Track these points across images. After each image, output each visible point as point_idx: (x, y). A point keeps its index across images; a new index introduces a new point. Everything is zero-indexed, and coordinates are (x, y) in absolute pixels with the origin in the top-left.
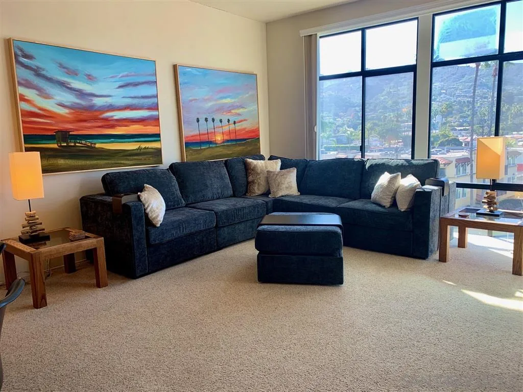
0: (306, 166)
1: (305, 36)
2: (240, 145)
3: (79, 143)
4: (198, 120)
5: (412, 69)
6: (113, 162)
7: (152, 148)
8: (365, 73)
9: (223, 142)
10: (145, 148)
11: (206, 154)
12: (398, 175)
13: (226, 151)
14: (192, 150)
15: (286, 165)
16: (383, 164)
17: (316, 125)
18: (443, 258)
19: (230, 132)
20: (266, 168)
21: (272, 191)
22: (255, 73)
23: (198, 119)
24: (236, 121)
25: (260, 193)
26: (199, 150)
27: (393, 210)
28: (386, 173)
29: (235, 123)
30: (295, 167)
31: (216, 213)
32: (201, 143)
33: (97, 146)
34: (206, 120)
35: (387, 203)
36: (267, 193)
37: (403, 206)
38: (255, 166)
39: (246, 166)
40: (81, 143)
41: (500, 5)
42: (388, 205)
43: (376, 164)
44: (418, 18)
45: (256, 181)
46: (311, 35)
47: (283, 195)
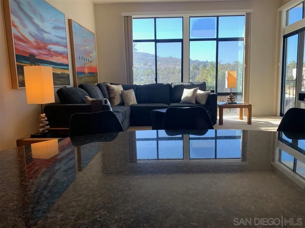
0: (137, 88)
1: (124, 16)
4: (80, 58)
5: (180, 41)
7: (66, 74)
8: (156, 41)
9: (88, 74)
10: (64, 73)
12: (197, 88)
13: (89, 80)
14: (79, 77)
17: (133, 66)
18: (221, 123)
20: (119, 89)
21: (125, 102)
22: (94, 33)
26: (81, 77)
27: (198, 105)
28: (185, 89)
32: (81, 73)
35: (194, 102)
36: (122, 104)
37: (203, 102)
38: (114, 88)
41: (216, 17)
42: (195, 103)
43: (178, 85)
44: (183, 17)
45: (115, 97)
46: (128, 16)
47: (132, 104)
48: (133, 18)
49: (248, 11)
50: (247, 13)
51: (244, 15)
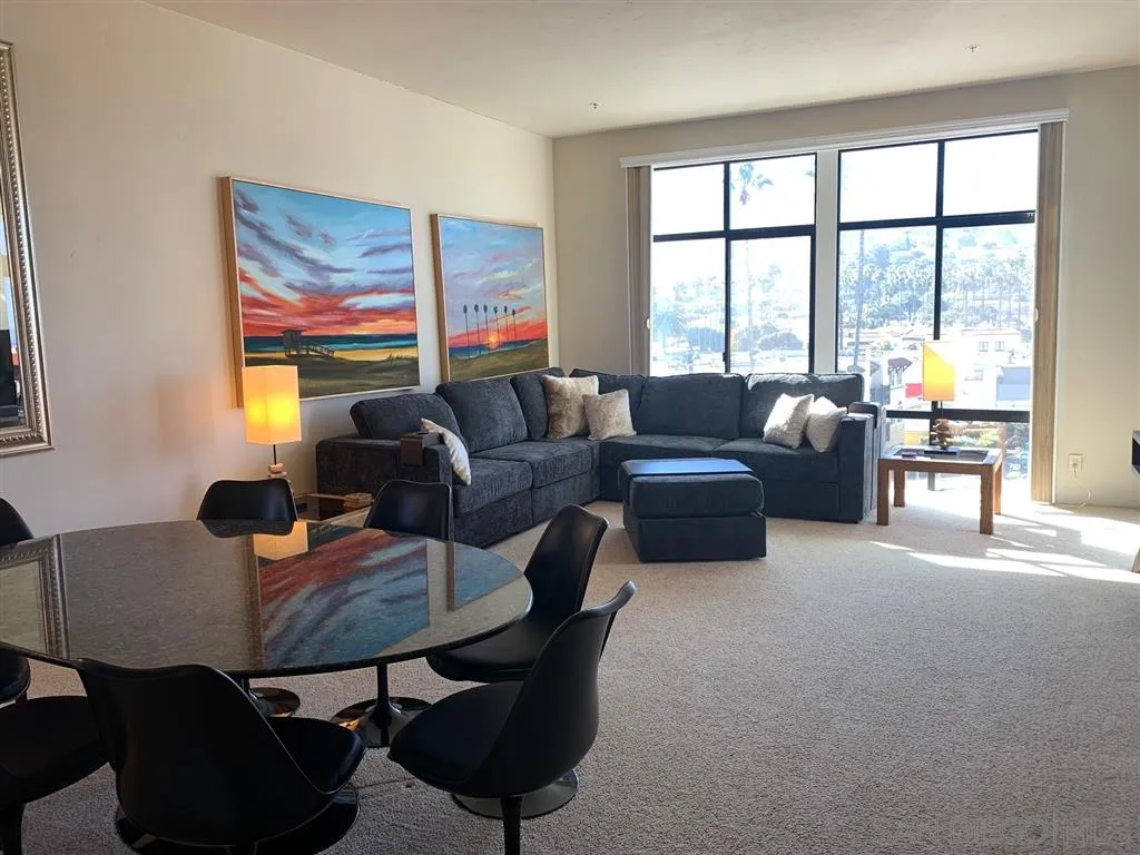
0: (643, 387)
1: (628, 169)
2: (521, 351)
3: (313, 350)
4: (465, 310)
5: (808, 230)
6: (357, 381)
7: (406, 359)
8: (729, 235)
9: (499, 346)
10: (397, 358)
11: (475, 368)
12: (811, 397)
13: (502, 363)
14: (458, 360)
15: (607, 385)
16: (777, 382)
17: (649, 317)
18: (883, 520)
19: (507, 330)
20: (579, 390)
21: (592, 429)
22: (539, 225)
23: (465, 307)
24: (516, 309)
25: (571, 433)
26: (466, 361)
27: (806, 451)
28: (784, 396)
29: (514, 313)
30: (627, 388)
31: (532, 465)
32: (468, 349)
33: (337, 354)
34: (476, 308)
35: (795, 441)
36: (584, 433)
37: (821, 444)
38: (561, 388)
39: (546, 388)
40: (316, 351)
41: (936, 145)
42: (796, 444)
43: (765, 382)
44: (816, 154)
45: (564, 413)
46: (639, 168)
47: (613, 435)
48: (655, 169)
49: (1051, 116)
50: (1042, 125)
51: (1036, 131)
